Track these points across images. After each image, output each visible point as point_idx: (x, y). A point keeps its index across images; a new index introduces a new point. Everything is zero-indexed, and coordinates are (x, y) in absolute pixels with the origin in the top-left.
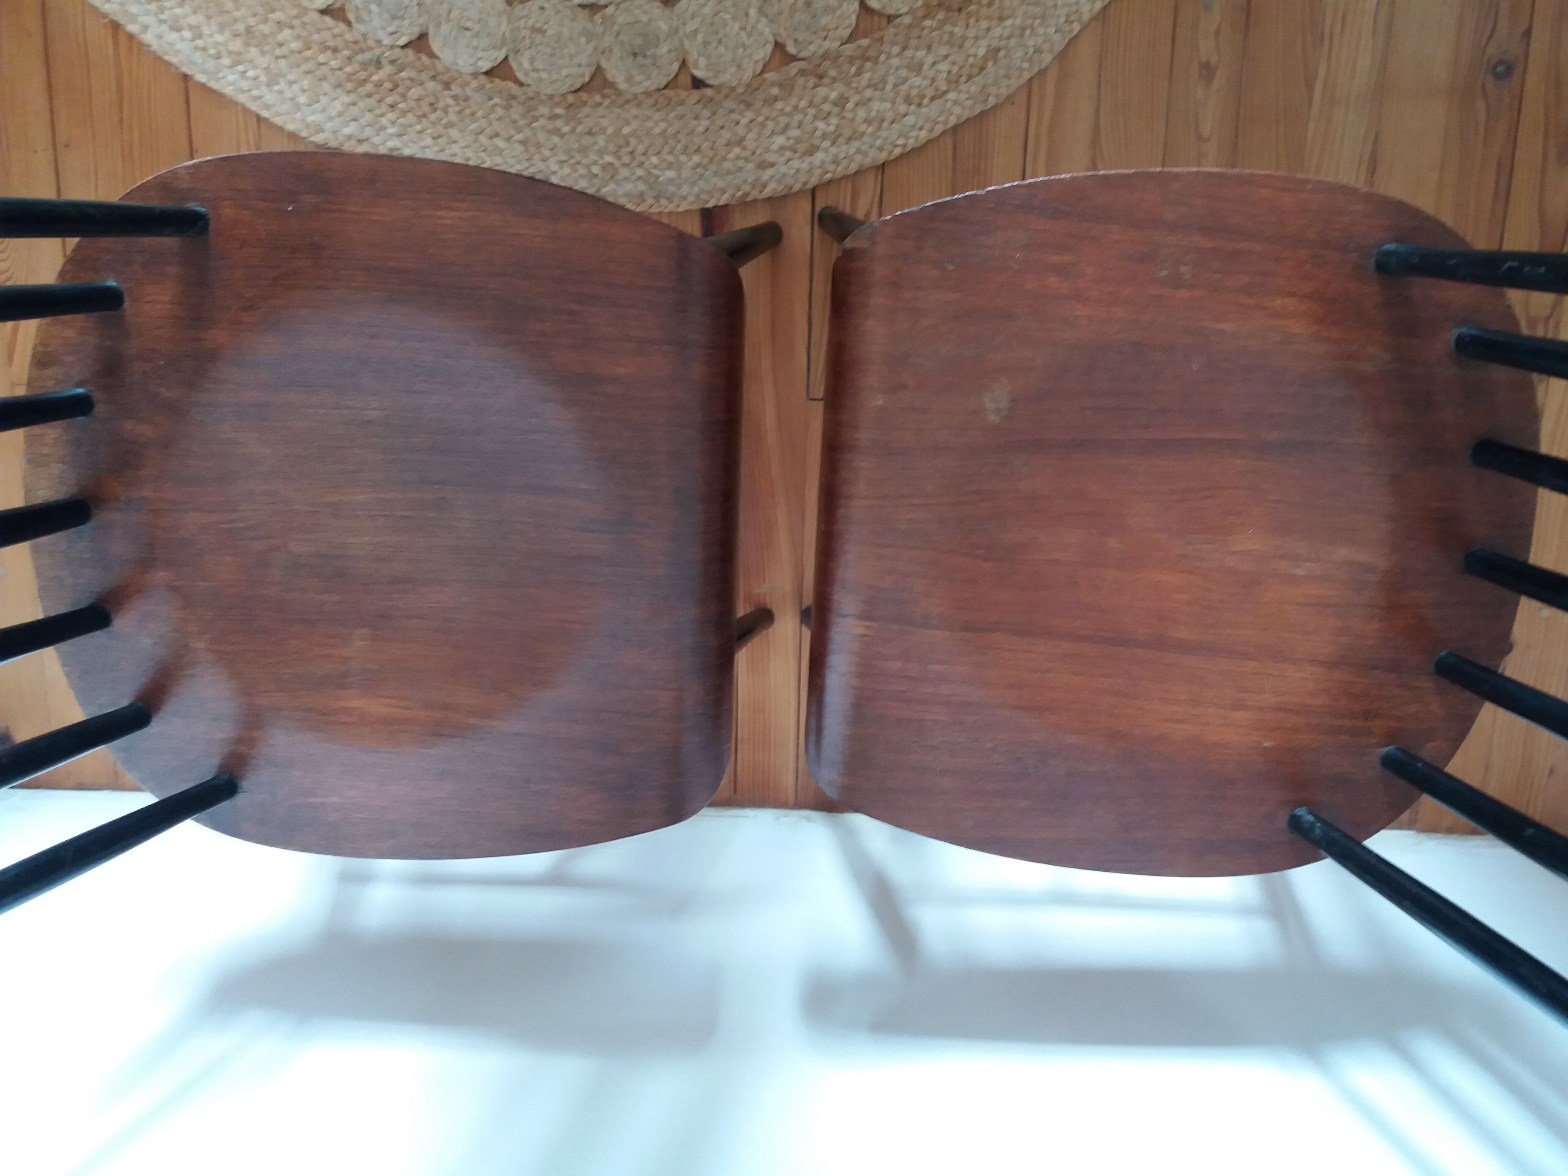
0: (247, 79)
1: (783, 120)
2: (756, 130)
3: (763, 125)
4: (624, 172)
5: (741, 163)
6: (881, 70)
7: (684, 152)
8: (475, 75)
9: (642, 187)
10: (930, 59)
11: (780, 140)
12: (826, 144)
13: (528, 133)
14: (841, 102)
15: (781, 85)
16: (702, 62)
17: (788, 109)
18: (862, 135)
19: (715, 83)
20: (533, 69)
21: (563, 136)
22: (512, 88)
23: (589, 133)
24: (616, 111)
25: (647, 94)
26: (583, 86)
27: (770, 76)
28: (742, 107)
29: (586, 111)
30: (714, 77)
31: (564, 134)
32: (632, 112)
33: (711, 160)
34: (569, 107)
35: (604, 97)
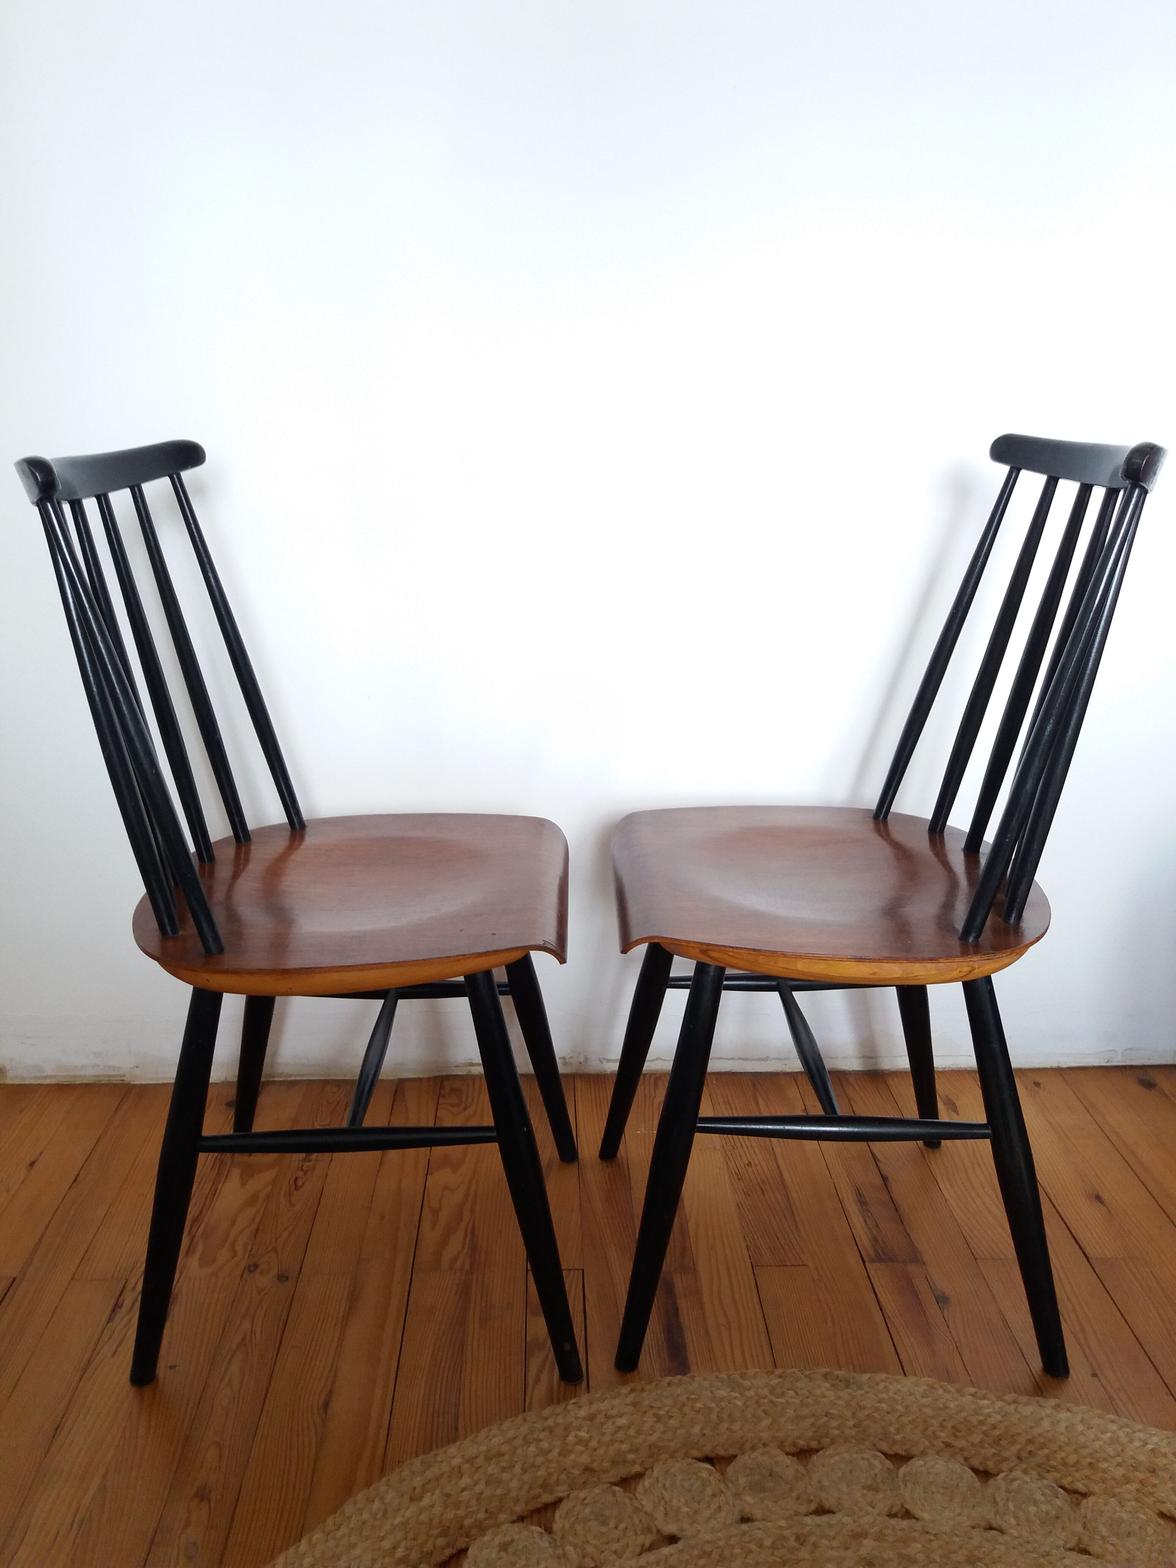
0: (1140, 1440)
1: (621, 1435)
2: (646, 1427)
3: (639, 1432)
4: (765, 1392)
5: (657, 1404)
6: (526, 1477)
7: (710, 1410)
8: (923, 1453)
9: (747, 1383)
10: (480, 1487)
11: (622, 1421)
12: (576, 1423)
13: (861, 1415)
14: (564, 1453)
15: (625, 1461)
16: (704, 1474)
17: (616, 1445)
18: (544, 1430)
19: (689, 1460)
20: (868, 1460)
21: (827, 1414)
22: (885, 1447)
23: (802, 1418)
24: (781, 1434)
25: (753, 1448)
26: (817, 1451)
27: (637, 1468)
28: (660, 1444)
29: (810, 1433)
30: (691, 1464)
31: (826, 1416)
32: (765, 1435)
33: (684, 1405)
34: (826, 1436)
35: (794, 1444)
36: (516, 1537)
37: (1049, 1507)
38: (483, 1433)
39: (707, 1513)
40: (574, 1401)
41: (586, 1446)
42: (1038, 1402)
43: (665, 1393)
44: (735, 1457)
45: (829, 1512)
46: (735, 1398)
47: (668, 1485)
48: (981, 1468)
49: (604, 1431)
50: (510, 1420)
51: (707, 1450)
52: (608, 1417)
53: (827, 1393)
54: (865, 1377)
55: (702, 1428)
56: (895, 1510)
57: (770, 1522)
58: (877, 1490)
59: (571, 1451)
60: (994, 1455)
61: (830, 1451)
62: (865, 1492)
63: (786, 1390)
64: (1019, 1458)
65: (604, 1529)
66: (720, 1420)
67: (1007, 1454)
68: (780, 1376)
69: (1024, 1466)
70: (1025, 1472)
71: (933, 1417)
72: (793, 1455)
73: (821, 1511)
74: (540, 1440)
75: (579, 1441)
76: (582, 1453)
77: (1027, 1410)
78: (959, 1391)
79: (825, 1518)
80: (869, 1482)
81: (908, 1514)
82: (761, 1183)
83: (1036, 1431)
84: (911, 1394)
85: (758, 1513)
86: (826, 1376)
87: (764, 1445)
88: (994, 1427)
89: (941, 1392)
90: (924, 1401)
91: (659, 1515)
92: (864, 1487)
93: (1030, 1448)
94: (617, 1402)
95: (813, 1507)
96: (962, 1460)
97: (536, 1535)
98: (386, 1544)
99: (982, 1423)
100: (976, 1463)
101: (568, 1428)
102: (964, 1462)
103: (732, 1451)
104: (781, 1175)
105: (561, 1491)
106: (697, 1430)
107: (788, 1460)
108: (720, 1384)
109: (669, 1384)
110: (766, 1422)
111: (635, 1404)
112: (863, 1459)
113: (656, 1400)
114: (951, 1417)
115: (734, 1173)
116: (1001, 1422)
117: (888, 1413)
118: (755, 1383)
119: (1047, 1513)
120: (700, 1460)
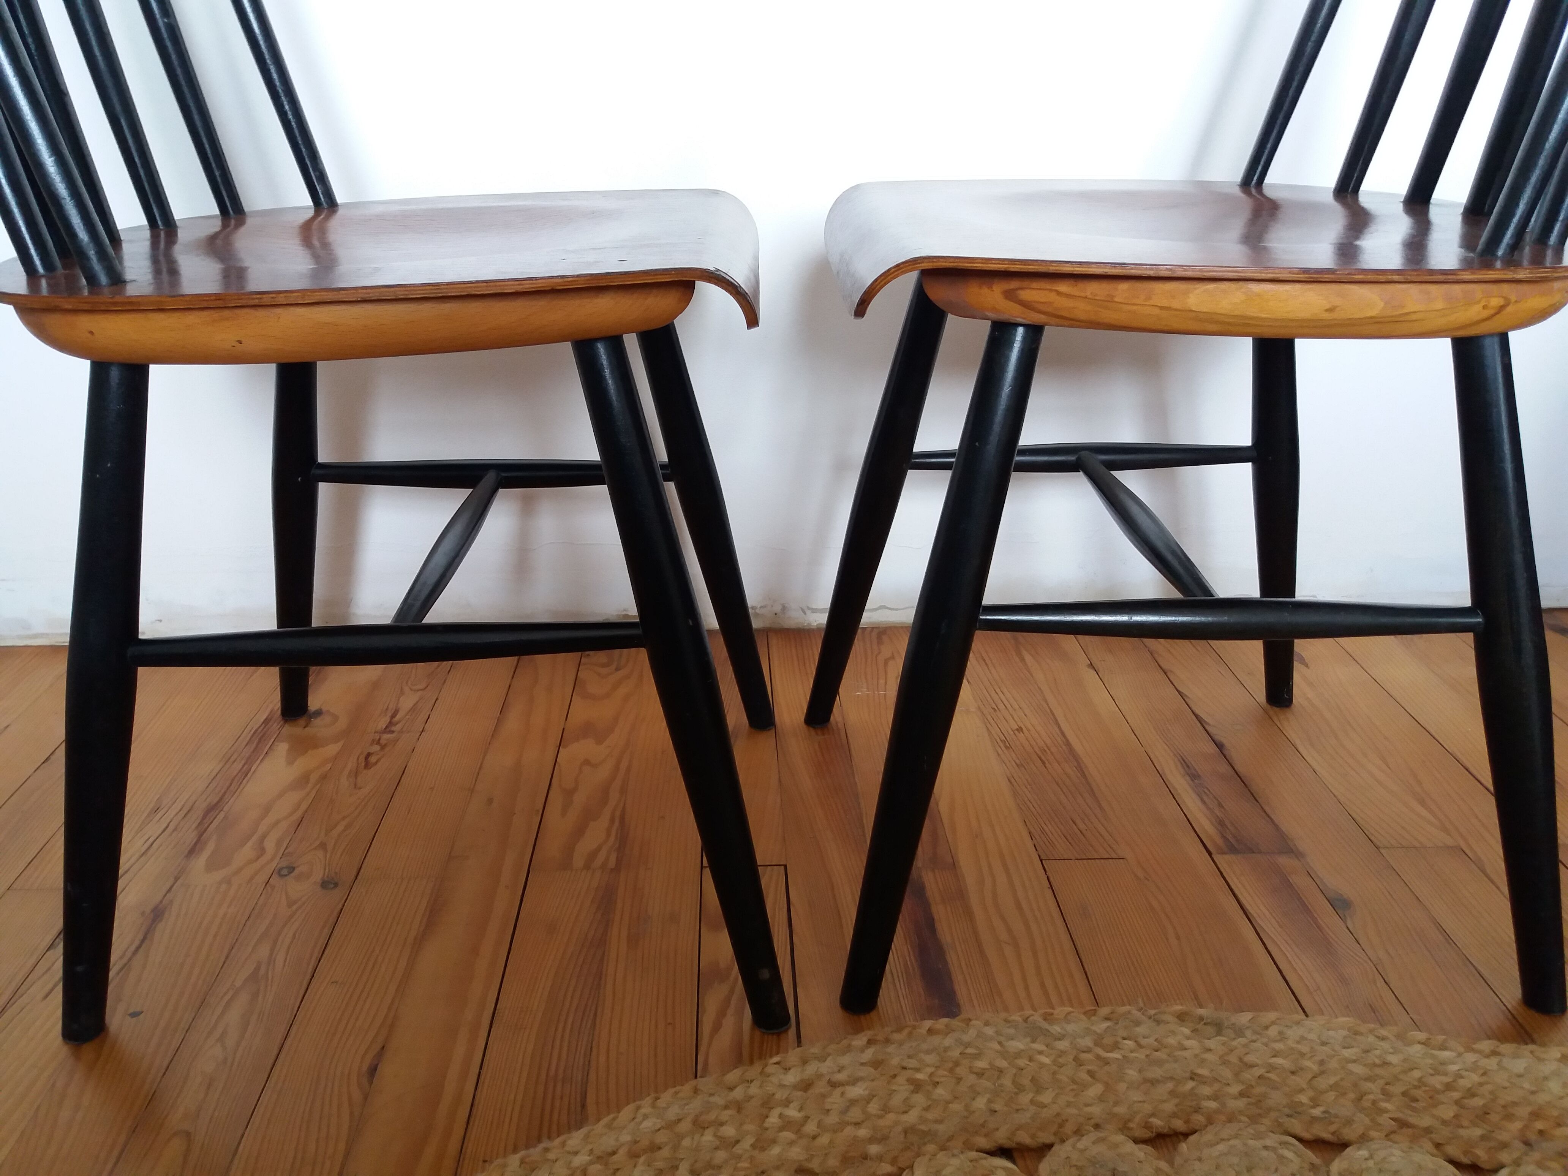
1: (855, 1114)
2: (896, 1101)
3: (886, 1109)
4: (1088, 1042)
5: (913, 1063)
7: (1001, 1071)
8: (1364, 1139)
9: (1056, 1029)
11: (857, 1091)
12: (780, 1095)
13: (1248, 1075)
14: (761, 1144)
15: (865, 1157)
17: (849, 1131)
18: (726, 1107)
19: (974, 1154)
20: (1274, 1149)
21: (1193, 1077)
22: (1297, 1127)
23: (1153, 1082)
24: (1121, 1110)
25: (1079, 1132)
26: (1186, 1135)
27: (886, 1169)
28: (923, 1127)
29: (1169, 1107)
30: (976, 1160)
31: (1192, 1079)
32: (1096, 1110)
33: (957, 1064)
34: (1197, 1110)
35: (1147, 1126)
38: (627, 1112)
40: (776, 1059)
41: (798, 1132)
42: (1532, 1052)
43: (924, 1046)
44: (1050, 1146)
46: (1040, 1053)
48: (1465, 1160)
49: (827, 1108)
50: (671, 1091)
51: (1001, 1137)
52: (833, 1085)
53: (1188, 1043)
54: (1244, 1018)
55: (990, 1101)
59: (774, 1141)
60: (1483, 1138)
61: (1208, 1136)
63: (1120, 1040)
64: (1527, 1143)
66: (1020, 1089)
67: (1504, 1136)
68: (1107, 1019)
69: (1536, 1155)
70: (1540, 1165)
71: (1368, 1079)
74: (722, 1124)
75: (787, 1124)
76: (792, 1143)
77: (1519, 1065)
78: (1400, 1036)
82: (1040, 754)
83: (1542, 1098)
84: (1324, 1044)
86: (1182, 1017)
87: (1097, 1126)
88: (1471, 1093)
89: (1371, 1039)
90: (1347, 1053)
93: (1539, 1125)
94: (845, 1060)
96: (1429, 1146)
99: (1449, 1087)
100: (1453, 1150)
101: (768, 1104)
102: (1435, 1151)
103: (1045, 1137)
104: (1068, 743)
106: (980, 1103)
107: (1140, 1152)
108: (1012, 1031)
109: (930, 1031)
110: (1095, 1090)
111: (877, 1064)
112: (1266, 1148)
113: (909, 1057)
114: (1396, 1079)
115: (998, 740)
116: (1481, 1084)
117: (1293, 1073)
118: (1070, 1028)
120: (992, 1153)
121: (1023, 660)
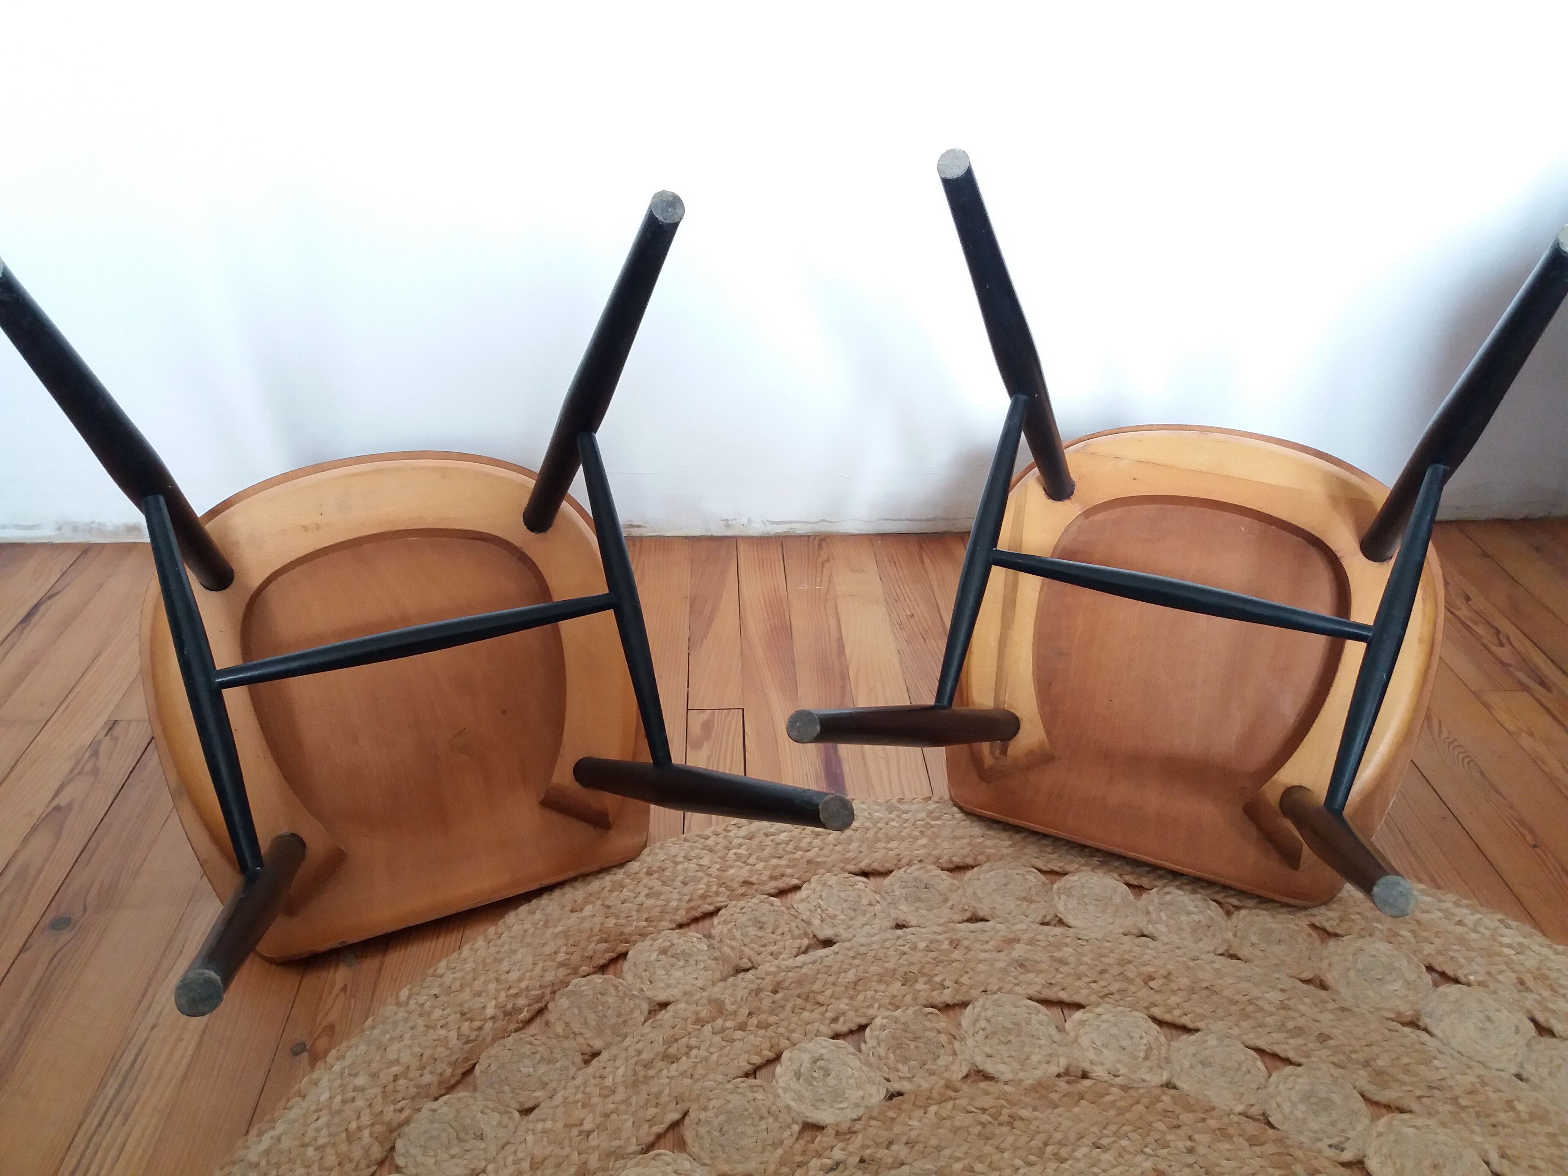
1: (779, 852)
2: (803, 845)
3: (797, 850)
6: (687, 890)
7: (868, 830)
8: (1078, 870)
9: (905, 807)
10: (639, 898)
11: (780, 839)
12: (736, 841)
13: (1017, 835)
14: (723, 868)
15: (783, 875)
16: (860, 886)
17: (774, 861)
18: (703, 848)
19: (847, 875)
20: (1023, 875)
22: (1039, 863)
23: (959, 838)
24: (937, 852)
25: (909, 864)
26: (973, 867)
27: (795, 881)
28: (818, 860)
29: (966, 851)
30: (847, 878)
31: (982, 836)
32: (921, 852)
34: (982, 853)
35: (951, 861)
36: (675, 942)
37: (1201, 917)
39: (862, 920)
41: (745, 862)
44: (891, 871)
45: (984, 920)
46: (893, 820)
47: (824, 895)
48: (1134, 883)
49: (763, 849)
50: (669, 840)
51: (863, 865)
52: (767, 835)
55: (860, 846)
56: (1047, 919)
57: (924, 928)
58: (1032, 902)
59: (730, 867)
61: (985, 867)
62: (1019, 902)
63: (943, 813)
65: (760, 934)
66: (878, 839)
68: (937, 801)
69: (1176, 881)
70: (1177, 886)
72: (950, 870)
73: (975, 919)
74: (701, 858)
75: (739, 857)
76: (741, 868)
79: (979, 925)
80: (1023, 895)
81: (1061, 922)
82: (923, 633)
85: (912, 919)
87: (920, 861)
91: (816, 922)
92: (1018, 899)
95: (967, 915)
96: (1115, 875)
97: (695, 940)
98: (548, 950)
100: (1129, 878)
101: (727, 846)
102: (1117, 877)
103: (888, 866)
104: (944, 625)
105: (720, 900)
106: (854, 847)
107: (945, 875)
108: (878, 807)
110: (923, 841)
112: (1018, 874)
115: (896, 623)
118: (914, 806)
119: (1200, 922)
120: (856, 874)
121: (923, 562)
